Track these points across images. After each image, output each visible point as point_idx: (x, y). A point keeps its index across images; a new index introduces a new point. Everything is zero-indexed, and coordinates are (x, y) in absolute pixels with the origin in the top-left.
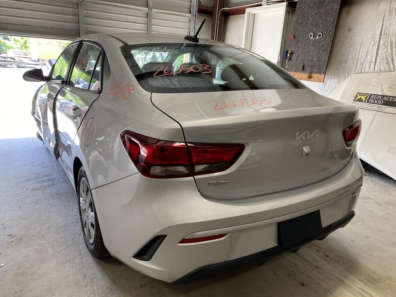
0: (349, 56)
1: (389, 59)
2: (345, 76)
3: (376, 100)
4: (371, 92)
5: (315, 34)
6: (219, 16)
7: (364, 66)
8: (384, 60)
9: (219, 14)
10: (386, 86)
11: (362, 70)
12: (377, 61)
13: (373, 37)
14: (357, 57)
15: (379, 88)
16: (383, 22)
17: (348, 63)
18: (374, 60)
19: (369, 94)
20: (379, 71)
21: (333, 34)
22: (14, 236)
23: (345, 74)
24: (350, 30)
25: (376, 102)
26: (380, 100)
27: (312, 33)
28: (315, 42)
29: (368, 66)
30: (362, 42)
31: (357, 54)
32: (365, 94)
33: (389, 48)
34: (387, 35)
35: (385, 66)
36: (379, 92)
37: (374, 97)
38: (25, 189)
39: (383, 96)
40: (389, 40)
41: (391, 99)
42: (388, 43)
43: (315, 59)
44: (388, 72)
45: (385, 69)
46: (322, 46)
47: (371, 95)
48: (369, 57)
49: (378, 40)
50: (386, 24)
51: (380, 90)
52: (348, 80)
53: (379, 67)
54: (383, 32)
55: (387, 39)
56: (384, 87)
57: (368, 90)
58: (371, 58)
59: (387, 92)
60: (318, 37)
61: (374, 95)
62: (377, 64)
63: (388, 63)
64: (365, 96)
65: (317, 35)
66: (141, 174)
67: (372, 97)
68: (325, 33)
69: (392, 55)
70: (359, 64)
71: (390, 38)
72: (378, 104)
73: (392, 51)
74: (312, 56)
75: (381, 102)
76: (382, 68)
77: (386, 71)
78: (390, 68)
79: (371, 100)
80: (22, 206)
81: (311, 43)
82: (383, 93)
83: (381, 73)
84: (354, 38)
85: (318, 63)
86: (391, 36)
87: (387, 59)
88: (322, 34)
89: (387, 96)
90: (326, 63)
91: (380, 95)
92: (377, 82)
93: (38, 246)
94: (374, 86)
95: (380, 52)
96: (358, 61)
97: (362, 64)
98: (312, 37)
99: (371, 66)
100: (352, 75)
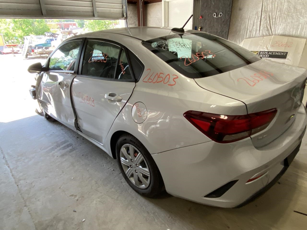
0: (242, 27)
1: (268, 27)
2: (240, 41)
3: (264, 55)
4: (259, 50)
5: (217, 14)
6: (142, 5)
7: (252, 33)
8: (265, 28)
9: (142, 4)
10: (269, 45)
11: (250, 36)
12: (261, 29)
13: (257, 13)
14: (247, 27)
15: (265, 47)
16: (263, 3)
17: (241, 32)
18: (258, 29)
19: (259, 51)
20: (262, 36)
21: (230, 13)
22: (76, 196)
23: (240, 39)
24: (240, 9)
25: (264, 56)
26: (267, 55)
27: (215, 13)
28: (217, 19)
29: (254, 33)
30: (249, 17)
31: (247, 25)
32: (256, 51)
33: (268, 20)
34: (266, 12)
35: (266, 32)
36: (265, 49)
37: (262, 53)
38: (56, 157)
39: (268, 52)
40: (268, 15)
41: (274, 53)
42: (267, 17)
43: (219, 31)
44: (268, 36)
45: (266, 34)
46: (223, 22)
47: (260, 52)
48: (255, 27)
49: (260, 15)
50: (265, 4)
51: (265, 48)
52: (243, 43)
53: (262, 33)
54: (263, 10)
55: (266, 14)
56: (268, 46)
57: (258, 49)
58: (257, 28)
59: (270, 49)
60: (219, 16)
61: (262, 52)
62: (260, 31)
63: (268, 30)
64: (256, 53)
65: (219, 15)
66: (215, 141)
67: (261, 53)
68: (225, 12)
69: (270, 25)
70: (248, 32)
71: (268, 14)
72: (266, 57)
73: (270, 22)
74: (217, 29)
75: (268, 56)
76: (264, 34)
77: (267, 36)
78: (269, 33)
79: (261, 55)
80: (64, 171)
81: (215, 20)
82: (268, 50)
83: (264, 37)
84: (244, 15)
85: (222, 33)
86: (269, 12)
87: (267, 27)
88: (223, 13)
89: (271, 52)
90: (227, 33)
91: (266, 52)
92: (263, 43)
93: (99, 198)
94: (261, 45)
95: (262, 23)
96: (247, 29)
97: (250, 32)
98: (216, 16)
99: (257, 33)
100: (244, 39)
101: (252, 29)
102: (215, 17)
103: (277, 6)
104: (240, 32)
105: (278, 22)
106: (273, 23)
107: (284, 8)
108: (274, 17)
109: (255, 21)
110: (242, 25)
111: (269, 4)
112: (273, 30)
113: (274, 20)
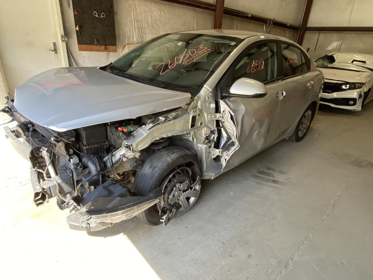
5: (98, 13)
7: (130, 39)
8: (139, 36)
13: (131, 21)
14: (125, 33)
27: (95, 12)
29: (132, 40)
30: (125, 24)
31: (124, 31)
35: (140, 40)
40: (139, 24)
42: (139, 26)
49: (134, 23)
50: (135, 14)
54: (135, 18)
58: (133, 35)
68: (107, 13)
69: (142, 34)
73: (142, 31)
84: (120, 20)
88: (105, 14)
95: (136, 31)
96: (125, 35)
99: (134, 40)
100: (126, 45)
101: (129, 36)
102: (97, 16)
103: (145, 18)
104: (120, 38)
105: (147, 32)
106: (144, 32)
107: (149, 21)
108: (144, 27)
109: (131, 29)
110: (120, 31)
111: (139, 15)
112: (144, 38)
113: (144, 30)
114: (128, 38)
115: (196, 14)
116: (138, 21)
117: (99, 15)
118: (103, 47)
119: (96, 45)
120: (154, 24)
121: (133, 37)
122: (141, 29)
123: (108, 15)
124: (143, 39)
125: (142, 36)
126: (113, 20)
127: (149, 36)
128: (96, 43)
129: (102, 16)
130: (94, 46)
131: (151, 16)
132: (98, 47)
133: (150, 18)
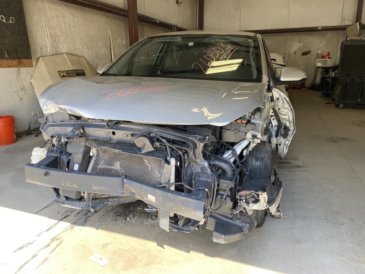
7: (43, 51)
8: (53, 46)
10: (69, 64)
11: (42, 54)
13: (42, 28)
16: (44, 17)
19: (66, 71)
27: (2, 16)
30: (36, 31)
32: (63, 71)
42: (52, 34)
49: (46, 30)
50: (46, 19)
52: (43, 63)
57: (63, 68)
59: (73, 68)
65: (9, 19)
69: (56, 43)
70: (39, 49)
71: (52, 30)
73: (56, 40)
88: (14, 19)
95: (49, 40)
99: (47, 51)
100: (40, 58)
102: (4, 21)
103: (57, 24)
105: (61, 41)
106: (59, 41)
107: (63, 28)
108: (57, 34)
109: (43, 37)
111: (50, 20)
112: (59, 48)
113: (58, 38)
114: (41, 48)
115: (108, 20)
116: (50, 28)
117: (7, 20)
118: (15, 62)
119: (6, 58)
120: (69, 31)
121: (46, 47)
122: (55, 38)
123: (18, 20)
124: (57, 50)
125: (56, 47)
126: (25, 26)
127: (64, 46)
128: (6, 56)
129: (11, 22)
130: (4, 61)
131: (64, 22)
132: (10, 62)
133: (63, 24)
